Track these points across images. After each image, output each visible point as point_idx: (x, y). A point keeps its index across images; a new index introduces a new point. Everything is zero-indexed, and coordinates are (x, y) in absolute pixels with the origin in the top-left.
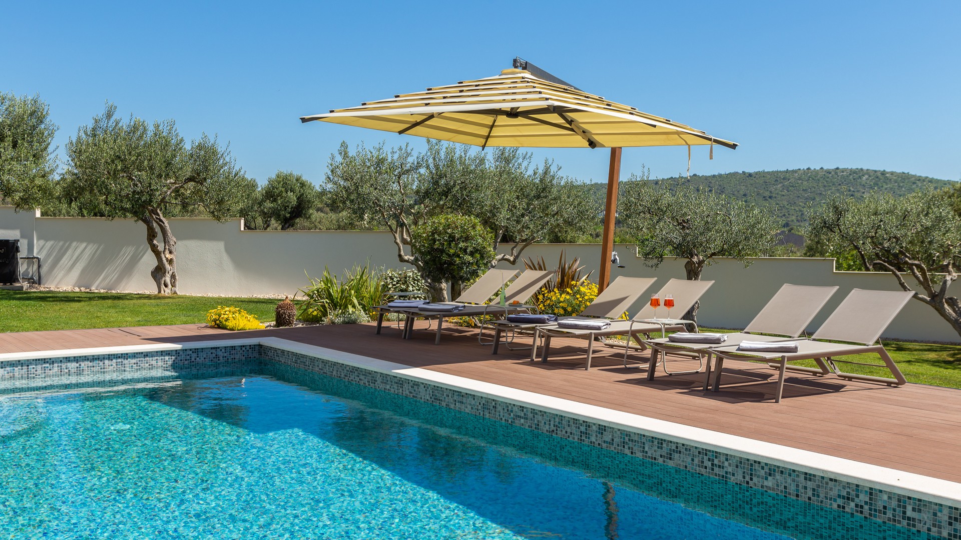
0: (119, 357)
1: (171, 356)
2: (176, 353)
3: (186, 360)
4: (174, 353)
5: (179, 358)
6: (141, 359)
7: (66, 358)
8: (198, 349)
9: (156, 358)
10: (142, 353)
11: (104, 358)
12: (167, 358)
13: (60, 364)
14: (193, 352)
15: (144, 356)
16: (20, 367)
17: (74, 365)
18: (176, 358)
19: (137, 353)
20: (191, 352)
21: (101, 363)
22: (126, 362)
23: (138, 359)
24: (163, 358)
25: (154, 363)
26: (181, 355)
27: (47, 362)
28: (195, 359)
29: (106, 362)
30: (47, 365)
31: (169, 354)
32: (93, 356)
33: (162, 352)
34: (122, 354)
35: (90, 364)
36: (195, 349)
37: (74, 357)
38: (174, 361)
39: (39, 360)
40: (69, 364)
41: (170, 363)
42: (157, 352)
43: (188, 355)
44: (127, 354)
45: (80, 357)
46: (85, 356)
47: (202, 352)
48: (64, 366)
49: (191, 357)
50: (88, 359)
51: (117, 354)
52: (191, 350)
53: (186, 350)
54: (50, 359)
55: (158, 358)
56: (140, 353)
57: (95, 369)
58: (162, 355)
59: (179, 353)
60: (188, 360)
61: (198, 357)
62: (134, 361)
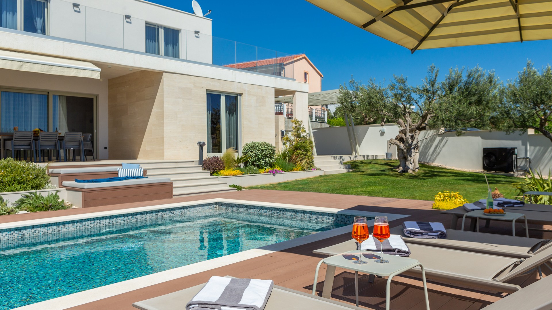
0: (308, 213)
1: (334, 217)
2: (336, 216)
3: (341, 221)
4: (335, 216)
5: (338, 219)
6: (318, 216)
7: (286, 209)
8: (348, 215)
9: (326, 217)
10: (319, 212)
11: (301, 212)
12: (331, 218)
13: (283, 212)
14: (345, 217)
15: (320, 214)
16: (268, 211)
17: (288, 213)
18: (336, 219)
19: (316, 212)
20: (344, 217)
21: (300, 215)
22: (311, 216)
23: (317, 216)
24: (329, 217)
25: (324, 219)
26: (339, 218)
27: (278, 210)
28: (347, 222)
29: (302, 214)
30: (278, 212)
31: (332, 216)
32: (297, 210)
33: (328, 213)
34: (309, 211)
35: (296, 214)
36: (347, 215)
37: (289, 209)
38: (335, 220)
39: (275, 208)
40: (287, 213)
41: (333, 221)
42: (326, 213)
43: (343, 218)
44: (312, 212)
45: (291, 210)
46: (293, 210)
47: (351, 218)
48: (285, 213)
49: (344, 220)
50: (294, 212)
51: (307, 211)
52: (344, 215)
53: (341, 215)
54: (279, 208)
55: (327, 217)
56: (317, 212)
57: (298, 218)
58: (329, 215)
59: (338, 216)
60: (343, 221)
61: (348, 220)
62: (315, 216)
